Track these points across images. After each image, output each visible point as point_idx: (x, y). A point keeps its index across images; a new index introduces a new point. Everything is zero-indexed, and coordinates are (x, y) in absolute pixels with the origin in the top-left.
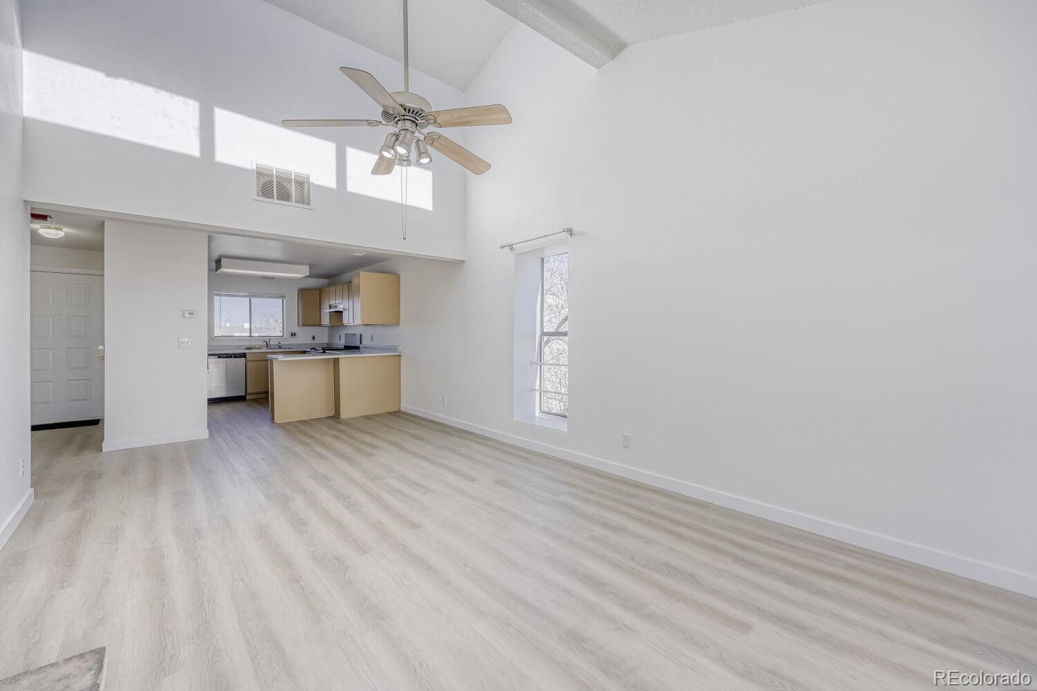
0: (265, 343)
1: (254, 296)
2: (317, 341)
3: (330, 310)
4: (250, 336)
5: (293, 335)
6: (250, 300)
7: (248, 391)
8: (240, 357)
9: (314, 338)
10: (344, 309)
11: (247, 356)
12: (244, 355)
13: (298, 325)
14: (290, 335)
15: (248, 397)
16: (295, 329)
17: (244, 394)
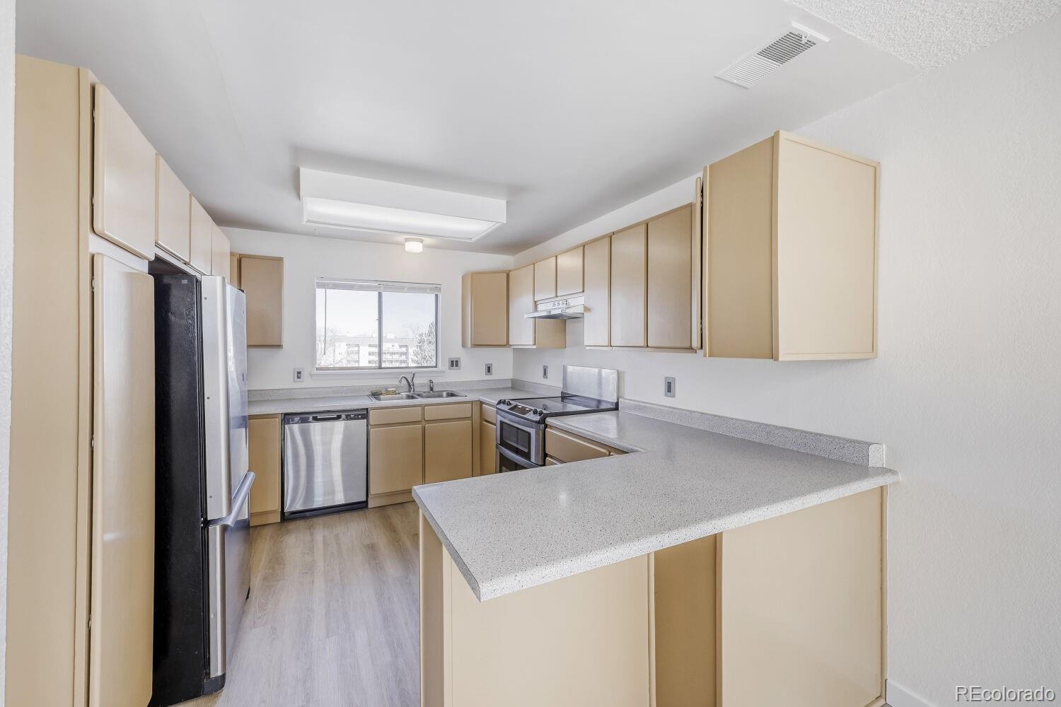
0: (404, 382)
1: (388, 288)
2: (496, 375)
3: (536, 315)
4: (380, 368)
5: (454, 363)
6: (380, 295)
7: (372, 491)
8: (356, 418)
9: (489, 370)
10: (587, 309)
11: (371, 413)
12: (363, 414)
13: (464, 345)
14: (447, 364)
15: (371, 505)
16: (457, 352)
17: (365, 499)
